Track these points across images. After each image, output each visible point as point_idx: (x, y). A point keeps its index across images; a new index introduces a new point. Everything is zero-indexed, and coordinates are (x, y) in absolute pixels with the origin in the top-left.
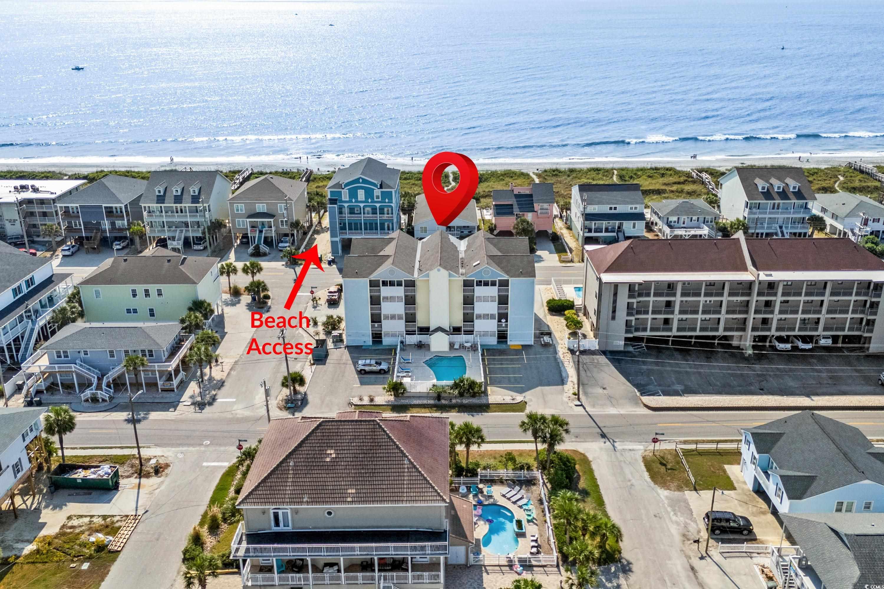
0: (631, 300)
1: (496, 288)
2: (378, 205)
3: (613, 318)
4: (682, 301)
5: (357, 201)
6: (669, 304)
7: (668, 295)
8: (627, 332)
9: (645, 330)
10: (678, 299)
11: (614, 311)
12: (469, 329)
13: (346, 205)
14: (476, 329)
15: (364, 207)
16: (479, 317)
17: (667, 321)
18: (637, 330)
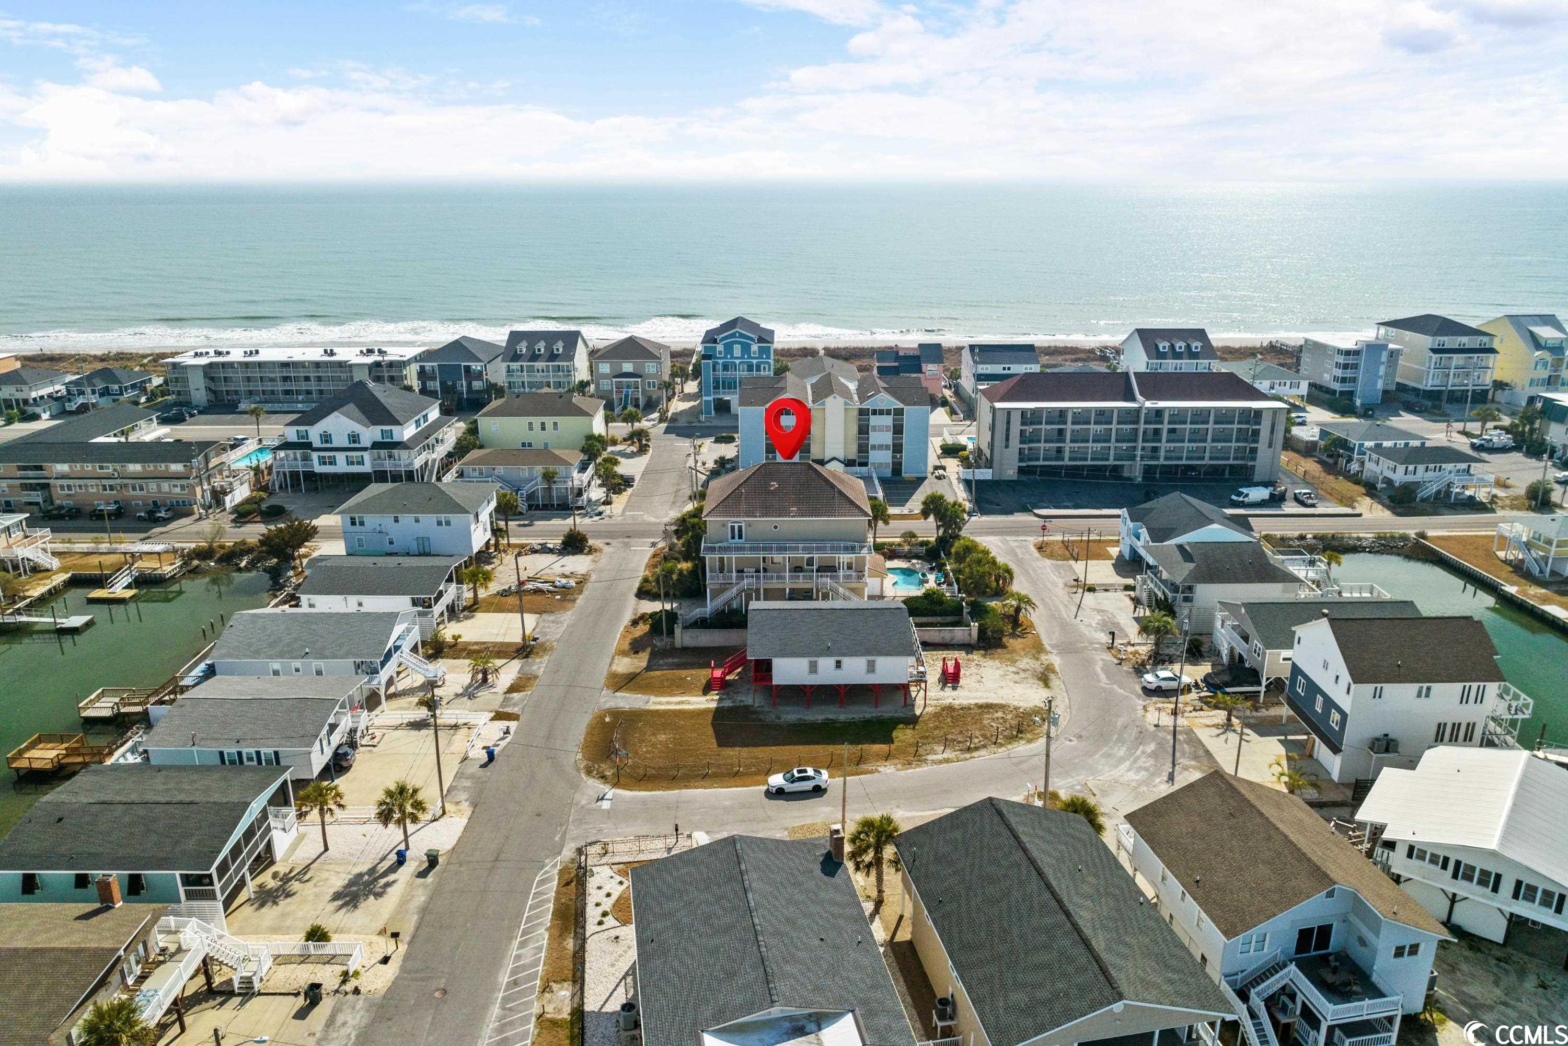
0: (1024, 428)
1: (891, 417)
2: (755, 361)
3: (1007, 447)
4: (1073, 431)
5: (732, 357)
6: (1061, 432)
7: (1059, 423)
8: (1021, 460)
9: (1038, 459)
10: (1069, 427)
11: (1007, 439)
12: (863, 460)
13: (720, 361)
14: (871, 460)
15: (740, 363)
16: (874, 447)
17: (1059, 450)
18: (1030, 459)
